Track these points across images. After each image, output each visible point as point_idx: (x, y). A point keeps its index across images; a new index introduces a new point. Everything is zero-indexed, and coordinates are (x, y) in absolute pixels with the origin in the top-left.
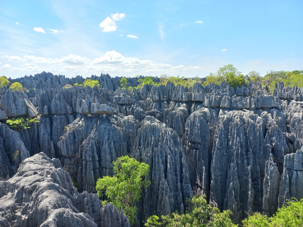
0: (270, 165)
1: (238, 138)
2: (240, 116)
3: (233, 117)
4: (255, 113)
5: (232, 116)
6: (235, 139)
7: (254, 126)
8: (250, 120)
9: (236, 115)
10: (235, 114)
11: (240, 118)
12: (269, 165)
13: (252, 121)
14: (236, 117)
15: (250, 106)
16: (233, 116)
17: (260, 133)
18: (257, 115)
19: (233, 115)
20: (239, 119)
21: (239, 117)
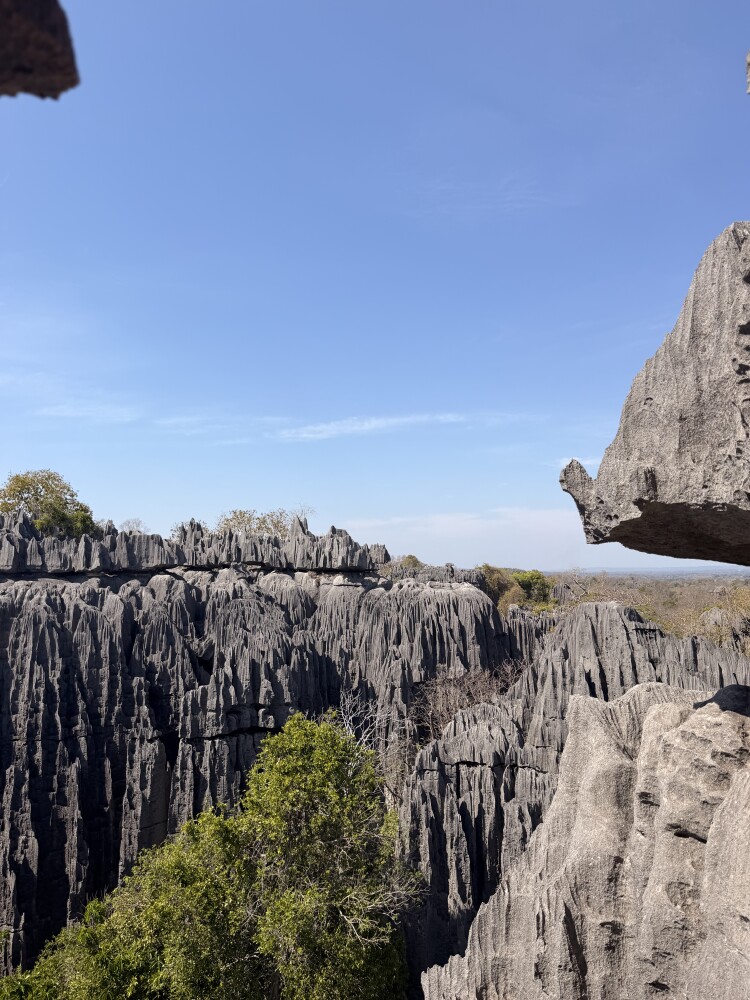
0: (142, 742)
1: (37, 668)
2: (48, 595)
3: (25, 601)
4: (102, 585)
5: (22, 597)
6: (27, 675)
7: (93, 623)
8: (83, 605)
9: (37, 591)
10: (33, 588)
11: (48, 601)
12: (137, 743)
13: (90, 607)
14: (37, 597)
15: (88, 563)
16: (27, 595)
17: (112, 645)
18: (106, 590)
19: (24, 593)
20: (44, 603)
21: (45, 596)
